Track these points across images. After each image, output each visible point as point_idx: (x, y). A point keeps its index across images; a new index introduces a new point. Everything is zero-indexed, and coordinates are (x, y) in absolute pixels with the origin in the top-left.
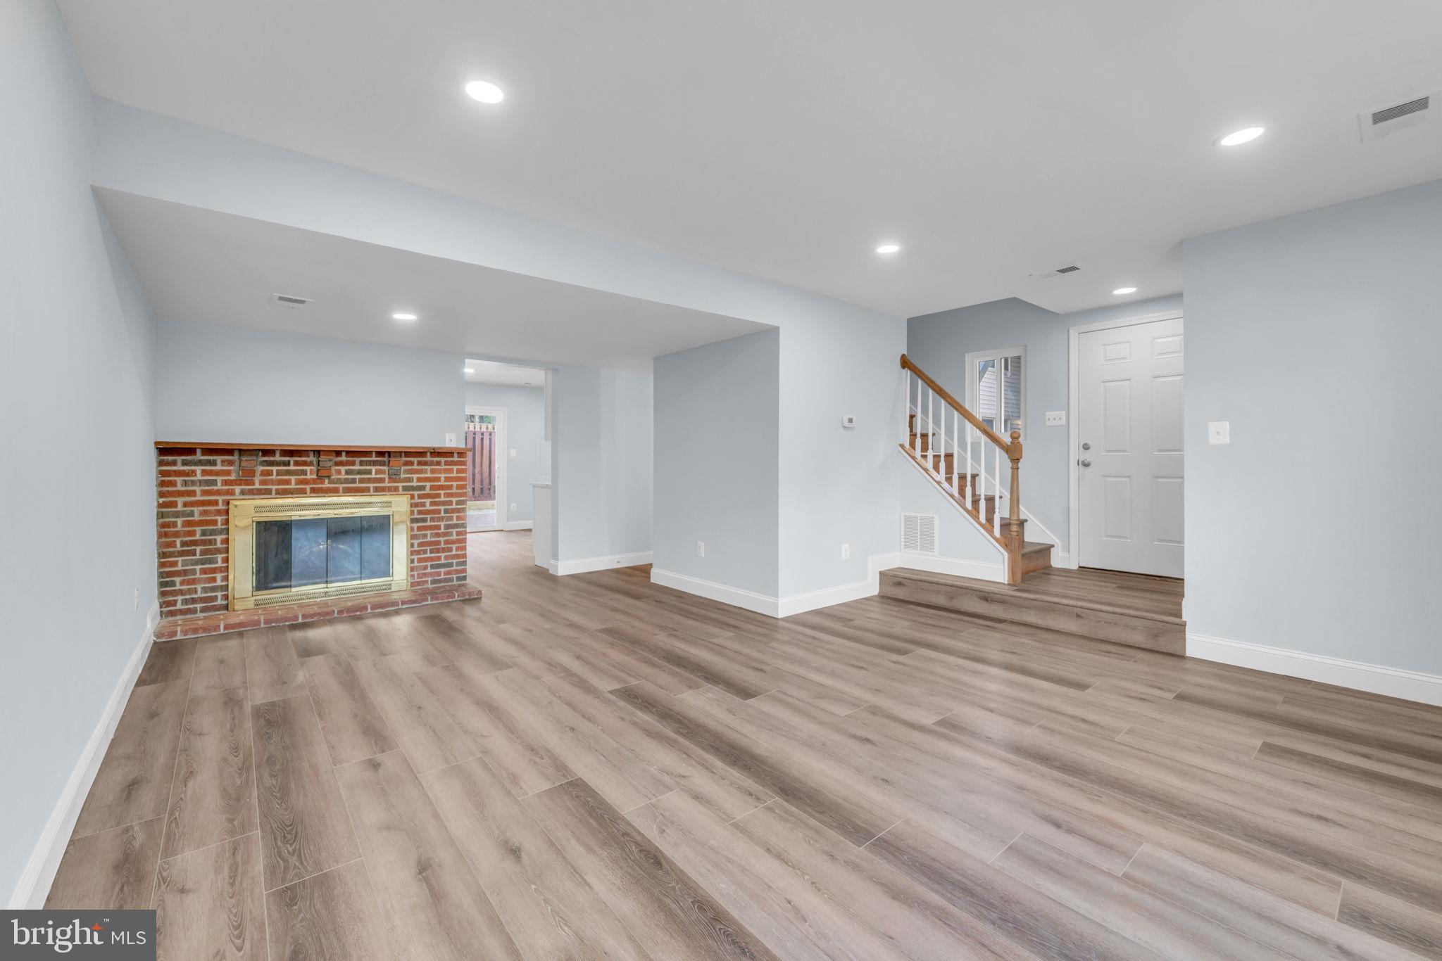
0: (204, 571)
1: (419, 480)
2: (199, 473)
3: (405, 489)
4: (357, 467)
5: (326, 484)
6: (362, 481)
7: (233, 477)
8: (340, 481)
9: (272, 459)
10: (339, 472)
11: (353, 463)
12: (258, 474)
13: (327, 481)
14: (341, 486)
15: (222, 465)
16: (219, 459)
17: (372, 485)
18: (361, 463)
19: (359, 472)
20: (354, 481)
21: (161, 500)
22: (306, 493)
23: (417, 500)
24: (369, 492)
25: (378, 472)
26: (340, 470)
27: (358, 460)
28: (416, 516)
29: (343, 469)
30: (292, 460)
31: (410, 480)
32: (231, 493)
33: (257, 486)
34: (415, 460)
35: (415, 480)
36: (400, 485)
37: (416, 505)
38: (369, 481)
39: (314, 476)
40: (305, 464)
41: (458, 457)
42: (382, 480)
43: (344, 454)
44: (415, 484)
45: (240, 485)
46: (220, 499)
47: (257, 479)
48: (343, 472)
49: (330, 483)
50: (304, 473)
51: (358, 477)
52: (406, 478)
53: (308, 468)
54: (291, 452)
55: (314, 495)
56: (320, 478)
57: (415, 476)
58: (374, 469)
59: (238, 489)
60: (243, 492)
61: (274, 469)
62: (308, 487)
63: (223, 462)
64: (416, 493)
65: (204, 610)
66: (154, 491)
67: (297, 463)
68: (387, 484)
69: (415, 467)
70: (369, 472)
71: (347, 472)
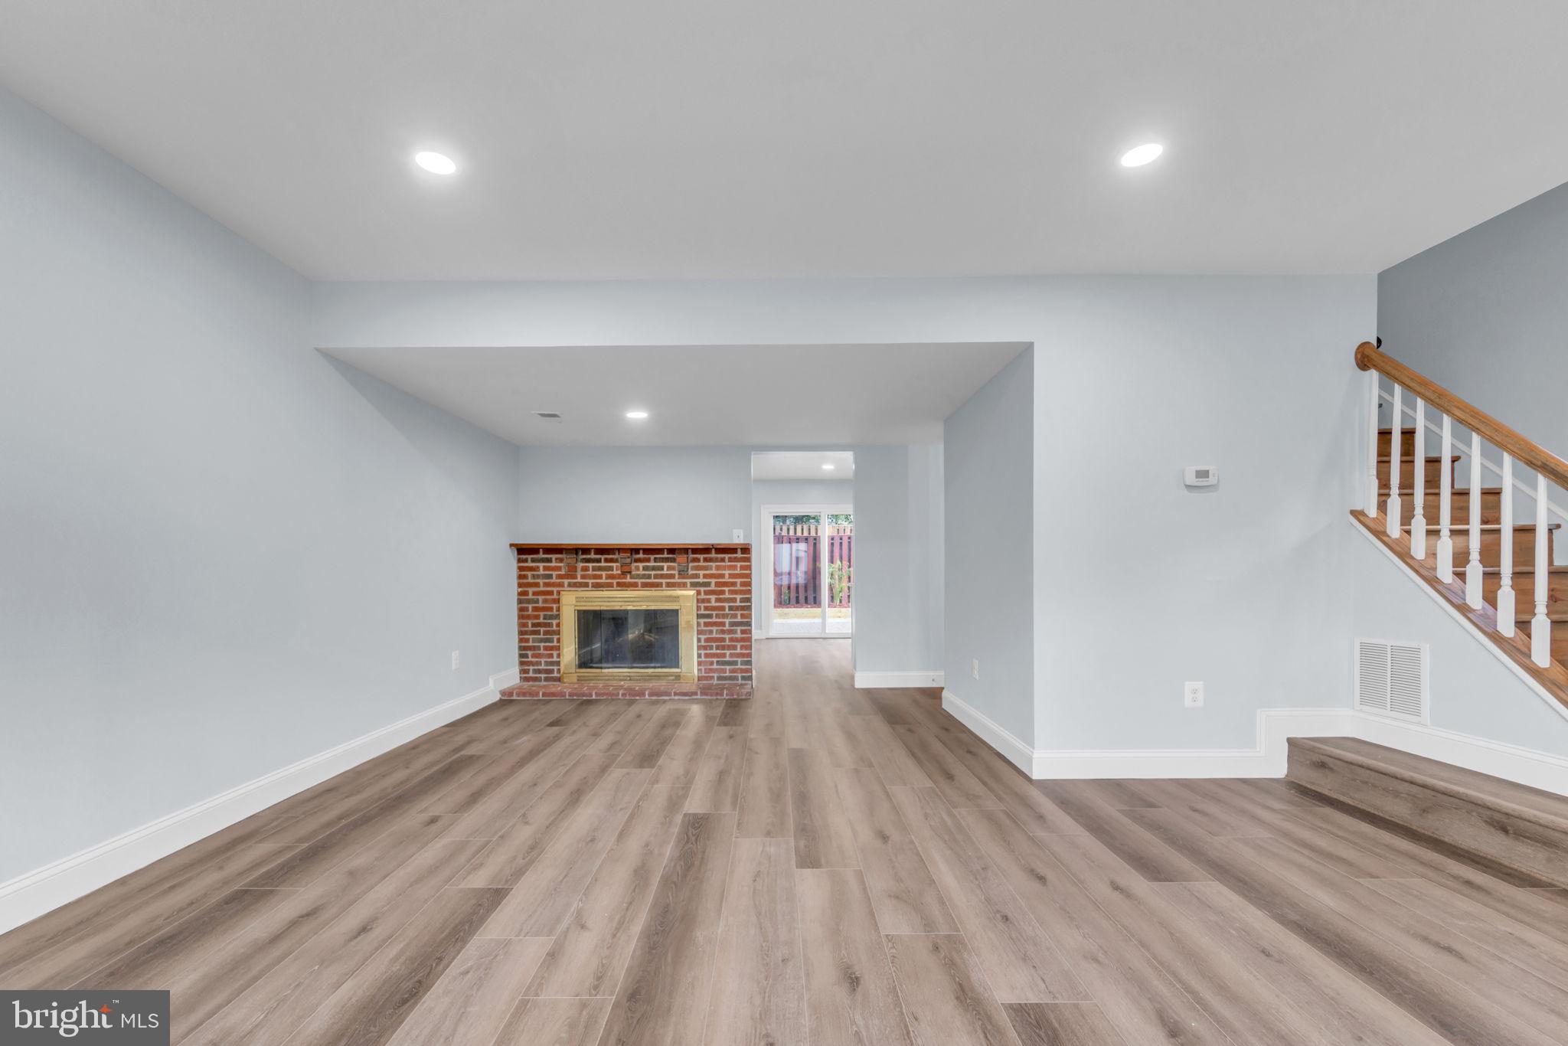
0: (546, 648)
1: (705, 576)
2: (541, 568)
3: (693, 585)
4: (652, 564)
5: (628, 580)
6: (656, 577)
7: (563, 572)
8: (638, 576)
9: (589, 556)
10: (637, 568)
11: (648, 560)
12: (579, 569)
13: (628, 576)
14: (640, 581)
15: (556, 562)
16: (553, 557)
17: (664, 581)
18: (656, 560)
19: (654, 568)
20: (649, 577)
21: (520, 590)
22: (613, 587)
23: (703, 596)
24: (662, 587)
25: (669, 568)
26: (639, 566)
27: (652, 557)
28: (702, 612)
29: (641, 565)
30: (603, 557)
31: (697, 576)
32: (561, 585)
33: (579, 580)
34: (701, 557)
35: (701, 577)
36: (688, 581)
37: (703, 601)
38: (662, 576)
39: (619, 572)
40: (612, 560)
41: (742, 554)
42: (672, 576)
43: (641, 552)
44: (701, 580)
45: (568, 578)
46: (555, 589)
47: (579, 573)
48: (641, 568)
49: (631, 578)
50: (611, 568)
51: (653, 573)
52: (693, 574)
53: (614, 565)
54: (602, 550)
55: (619, 588)
56: (624, 573)
57: (701, 573)
58: (665, 565)
59: (566, 582)
60: (570, 585)
61: (590, 565)
62: (615, 581)
63: (556, 559)
64: (702, 589)
65: (547, 679)
66: (515, 581)
67: (606, 560)
68: (677, 580)
69: (702, 564)
70: (662, 568)
71: (645, 568)
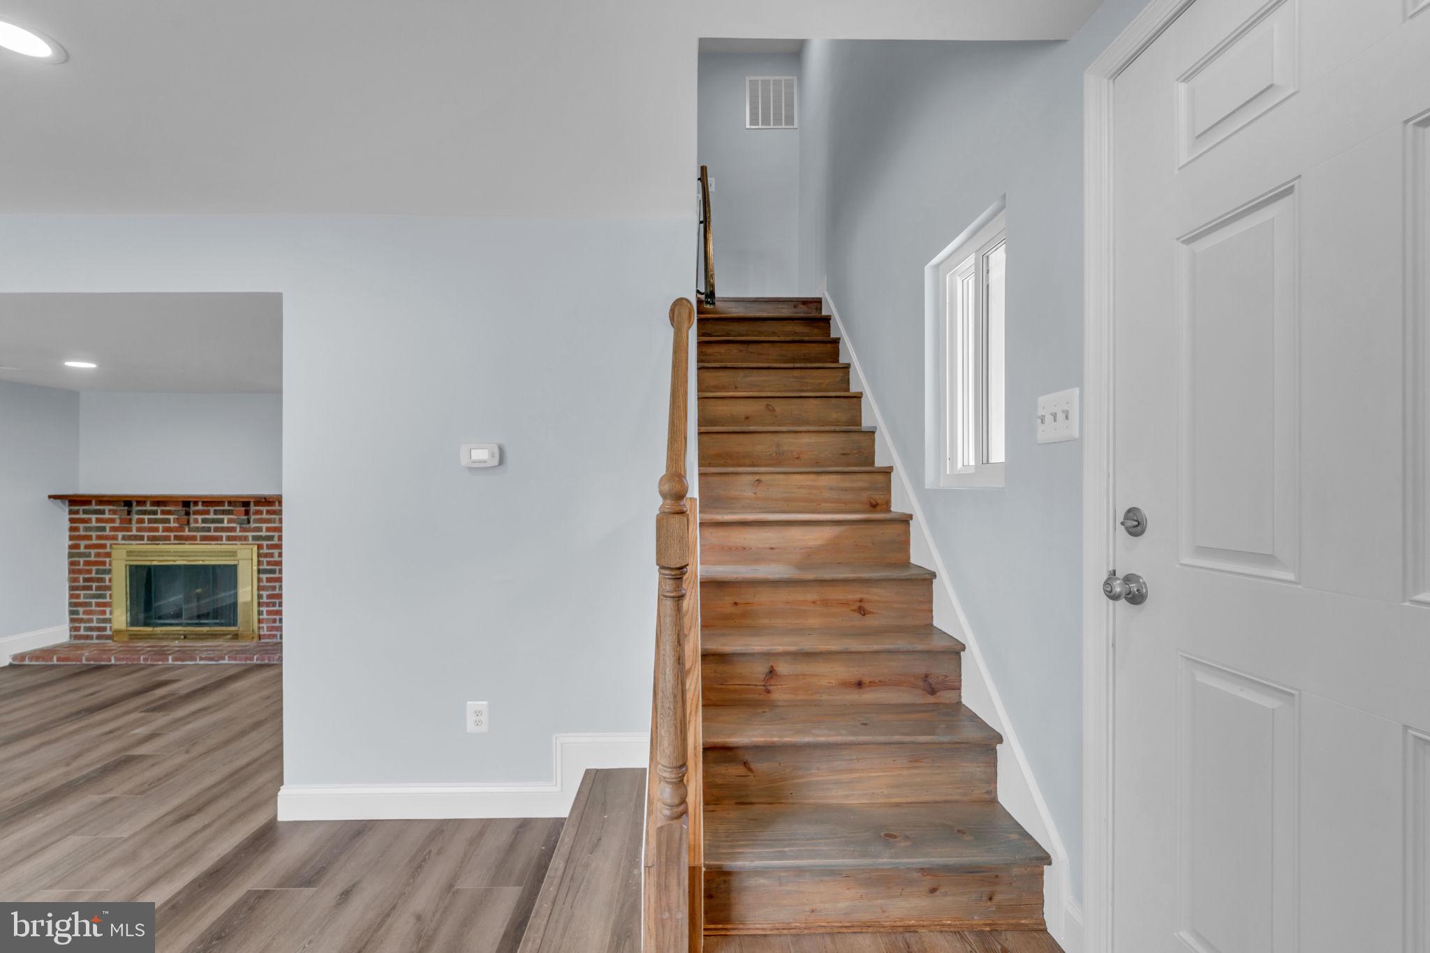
0: (98, 605)
1: (268, 529)
2: (94, 520)
3: (255, 538)
4: (212, 516)
5: (187, 533)
6: (216, 529)
7: (117, 525)
8: (197, 530)
9: (144, 508)
10: (196, 521)
11: (208, 512)
12: (134, 521)
13: (187, 529)
14: (199, 534)
15: (109, 514)
16: (107, 508)
17: (224, 534)
18: (216, 512)
19: (213, 521)
20: (209, 530)
21: (71, 543)
22: (170, 540)
23: (265, 551)
24: (222, 540)
25: (230, 521)
26: (197, 519)
27: (212, 509)
28: (265, 567)
29: (200, 518)
30: (159, 509)
31: (259, 529)
32: (115, 538)
33: (134, 532)
34: (264, 509)
35: (264, 530)
36: (250, 534)
37: (266, 555)
38: (223, 530)
39: (176, 525)
40: (169, 513)
42: (233, 529)
43: (200, 504)
44: (264, 533)
45: (122, 531)
46: (108, 543)
47: (134, 526)
48: (200, 521)
49: (189, 531)
50: (168, 521)
51: (212, 526)
52: (255, 527)
53: (172, 517)
54: (159, 502)
55: (176, 542)
56: (181, 529)
57: (264, 526)
58: (226, 518)
59: (120, 534)
60: (124, 538)
61: (146, 517)
62: (172, 534)
63: (110, 511)
64: (265, 543)
65: (99, 637)
66: (66, 534)
67: (163, 512)
68: (238, 533)
69: (265, 516)
70: (221, 521)
71: (204, 521)
